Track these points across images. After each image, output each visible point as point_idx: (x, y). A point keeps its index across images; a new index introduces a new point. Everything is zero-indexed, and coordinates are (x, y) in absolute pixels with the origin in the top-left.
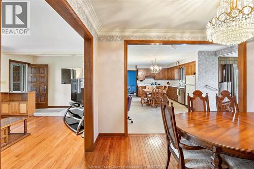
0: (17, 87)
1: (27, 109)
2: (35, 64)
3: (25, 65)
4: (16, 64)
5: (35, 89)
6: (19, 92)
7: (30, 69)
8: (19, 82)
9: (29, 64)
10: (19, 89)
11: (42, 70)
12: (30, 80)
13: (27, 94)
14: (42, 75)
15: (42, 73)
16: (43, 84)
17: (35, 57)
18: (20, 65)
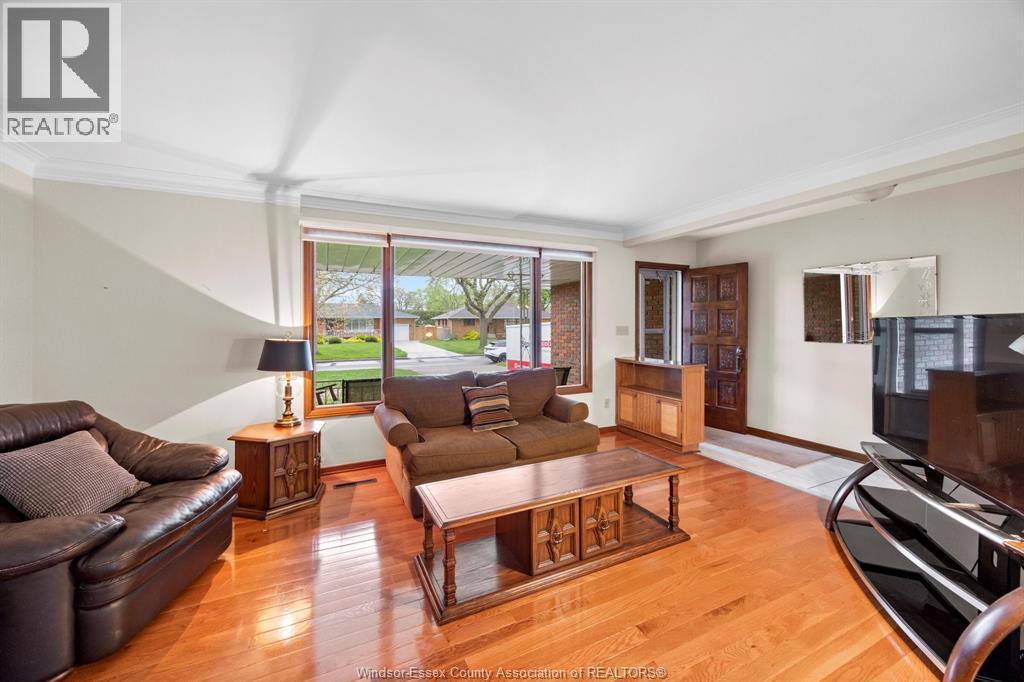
0: (655, 346)
1: (680, 425)
2: (703, 265)
3: (673, 272)
4: (652, 274)
5: (703, 354)
6: (660, 362)
7: (687, 285)
8: (659, 331)
9: (685, 269)
10: (659, 354)
11: (724, 288)
12: (687, 325)
13: (680, 371)
14: (726, 305)
15: (725, 298)
16: (728, 340)
17: (702, 243)
18: (661, 275)
